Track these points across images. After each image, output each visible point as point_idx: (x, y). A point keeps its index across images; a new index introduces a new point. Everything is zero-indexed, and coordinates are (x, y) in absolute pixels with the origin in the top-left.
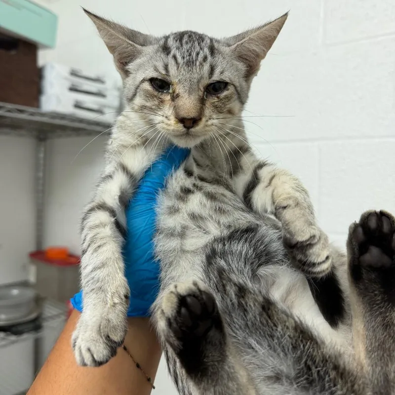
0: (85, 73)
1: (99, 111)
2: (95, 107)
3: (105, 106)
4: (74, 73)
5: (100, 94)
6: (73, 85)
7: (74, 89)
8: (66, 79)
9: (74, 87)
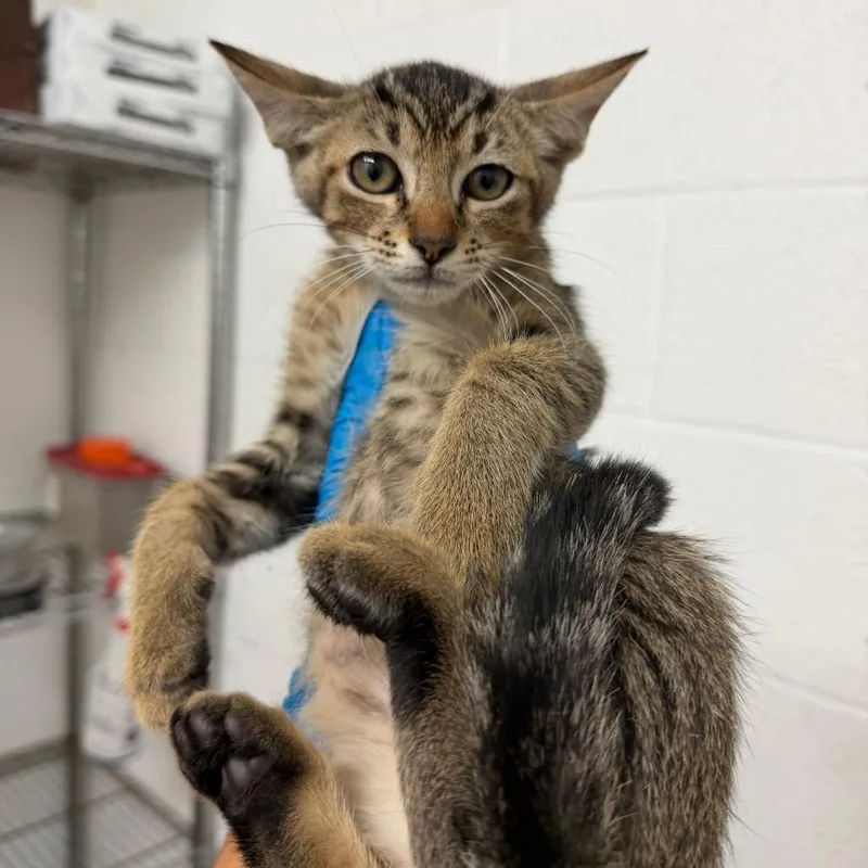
0: (150, 33)
1: (181, 125)
2: (169, 113)
3: (195, 113)
4: (120, 34)
5: (182, 84)
6: (116, 62)
7: (118, 71)
8: (102, 47)
9: (121, 67)
